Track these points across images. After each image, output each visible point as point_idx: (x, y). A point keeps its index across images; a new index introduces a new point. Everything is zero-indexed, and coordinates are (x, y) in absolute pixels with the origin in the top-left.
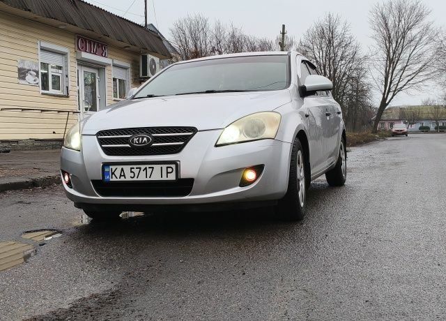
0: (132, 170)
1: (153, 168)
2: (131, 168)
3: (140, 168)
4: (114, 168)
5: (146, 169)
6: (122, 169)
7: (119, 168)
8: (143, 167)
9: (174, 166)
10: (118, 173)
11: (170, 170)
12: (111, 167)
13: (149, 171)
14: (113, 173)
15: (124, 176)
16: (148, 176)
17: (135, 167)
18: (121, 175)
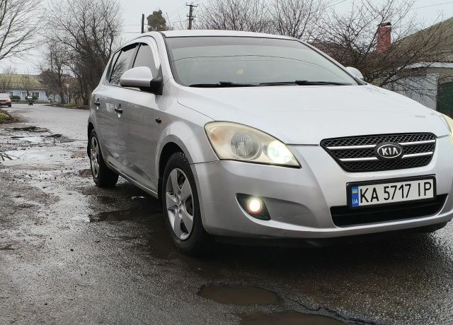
0: (387, 190)
1: (410, 185)
2: (385, 188)
3: (396, 187)
4: (364, 188)
5: (402, 187)
6: (374, 190)
7: (371, 188)
8: (399, 185)
9: (431, 181)
10: (368, 195)
11: (428, 186)
12: (360, 188)
13: (406, 189)
14: (363, 196)
15: (377, 198)
16: (405, 195)
17: (390, 185)
18: (373, 198)
